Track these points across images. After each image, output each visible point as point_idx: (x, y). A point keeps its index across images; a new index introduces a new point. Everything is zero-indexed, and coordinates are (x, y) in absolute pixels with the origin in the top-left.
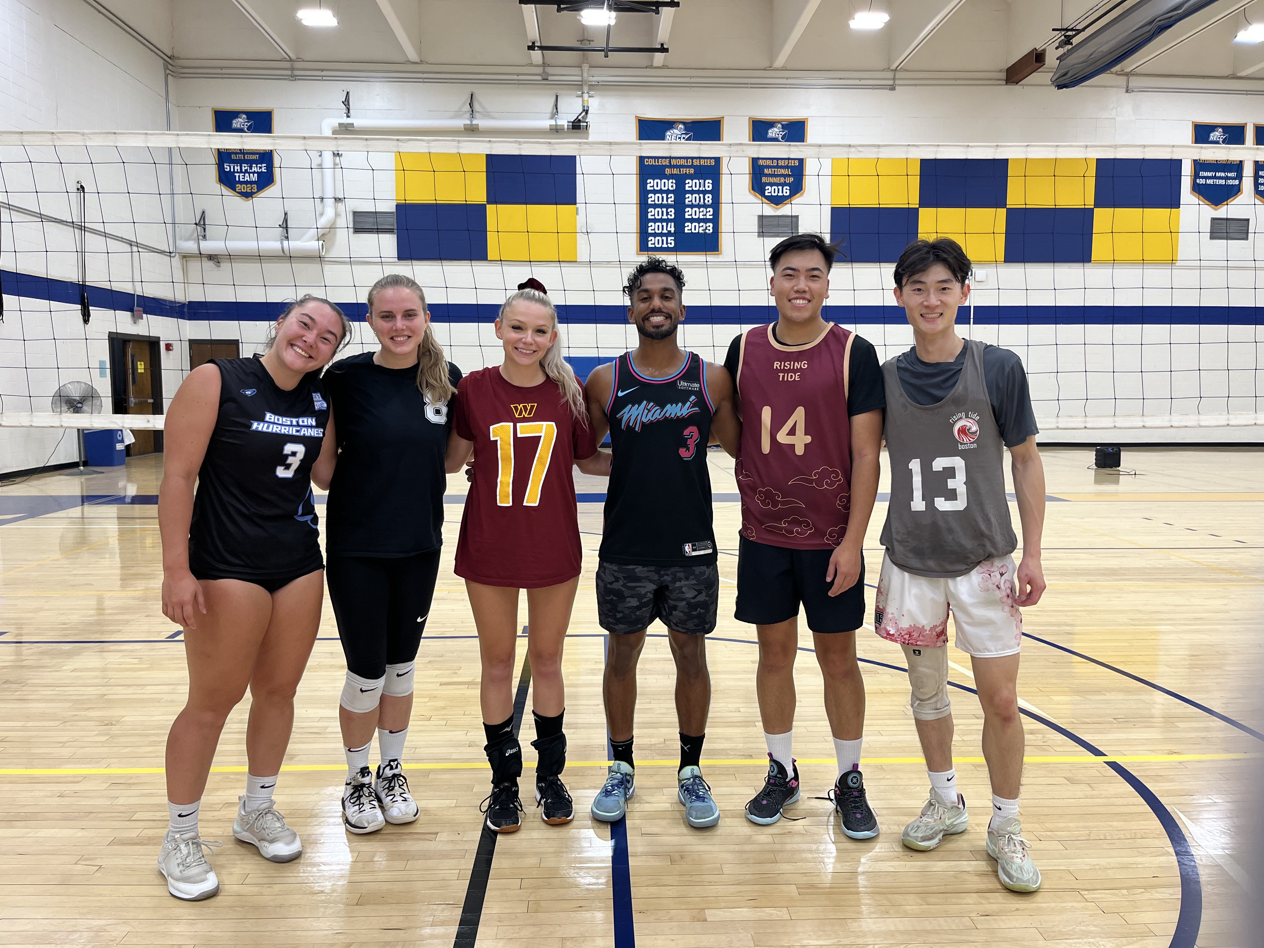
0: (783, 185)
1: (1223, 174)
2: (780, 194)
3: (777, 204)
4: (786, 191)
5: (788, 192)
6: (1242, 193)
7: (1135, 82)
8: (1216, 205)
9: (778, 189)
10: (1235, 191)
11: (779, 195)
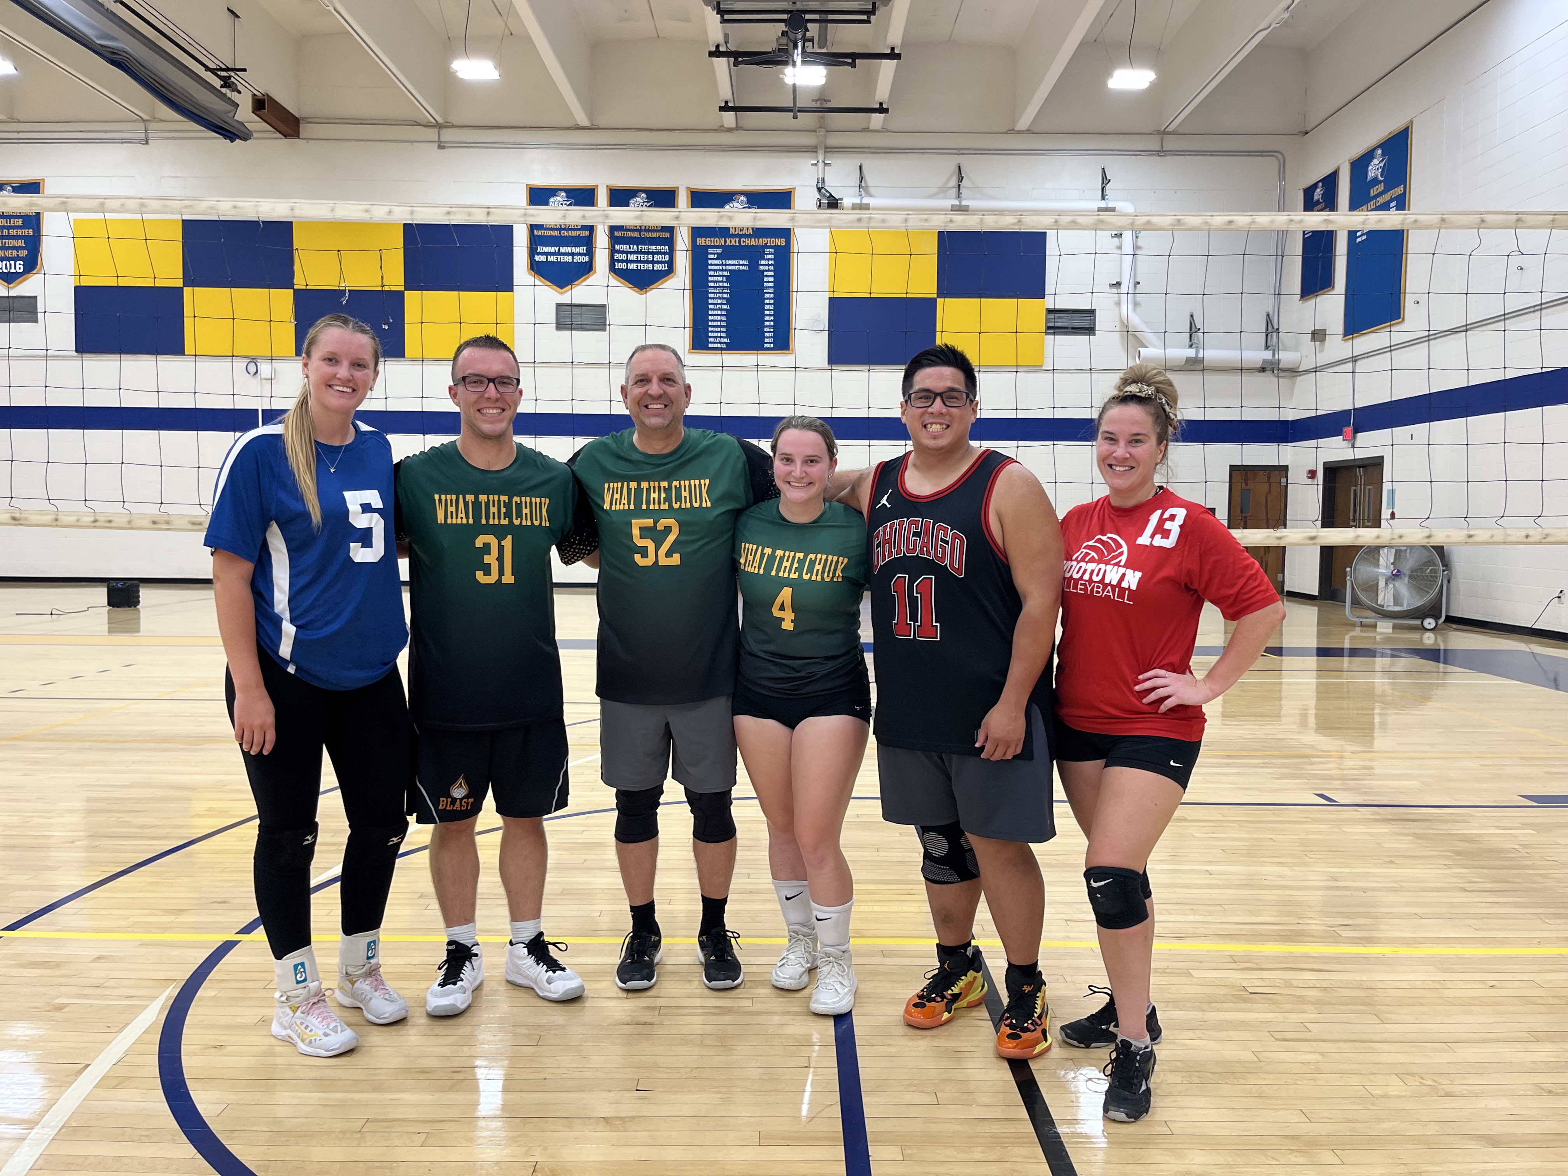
0: (15, 259)
1: (568, 250)
2: (13, 270)
3: (9, 283)
4: (19, 267)
5: (22, 267)
6: (595, 272)
7: (448, 135)
8: (562, 288)
9: (10, 264)
10: (587, 268)
11: (11, 271)
